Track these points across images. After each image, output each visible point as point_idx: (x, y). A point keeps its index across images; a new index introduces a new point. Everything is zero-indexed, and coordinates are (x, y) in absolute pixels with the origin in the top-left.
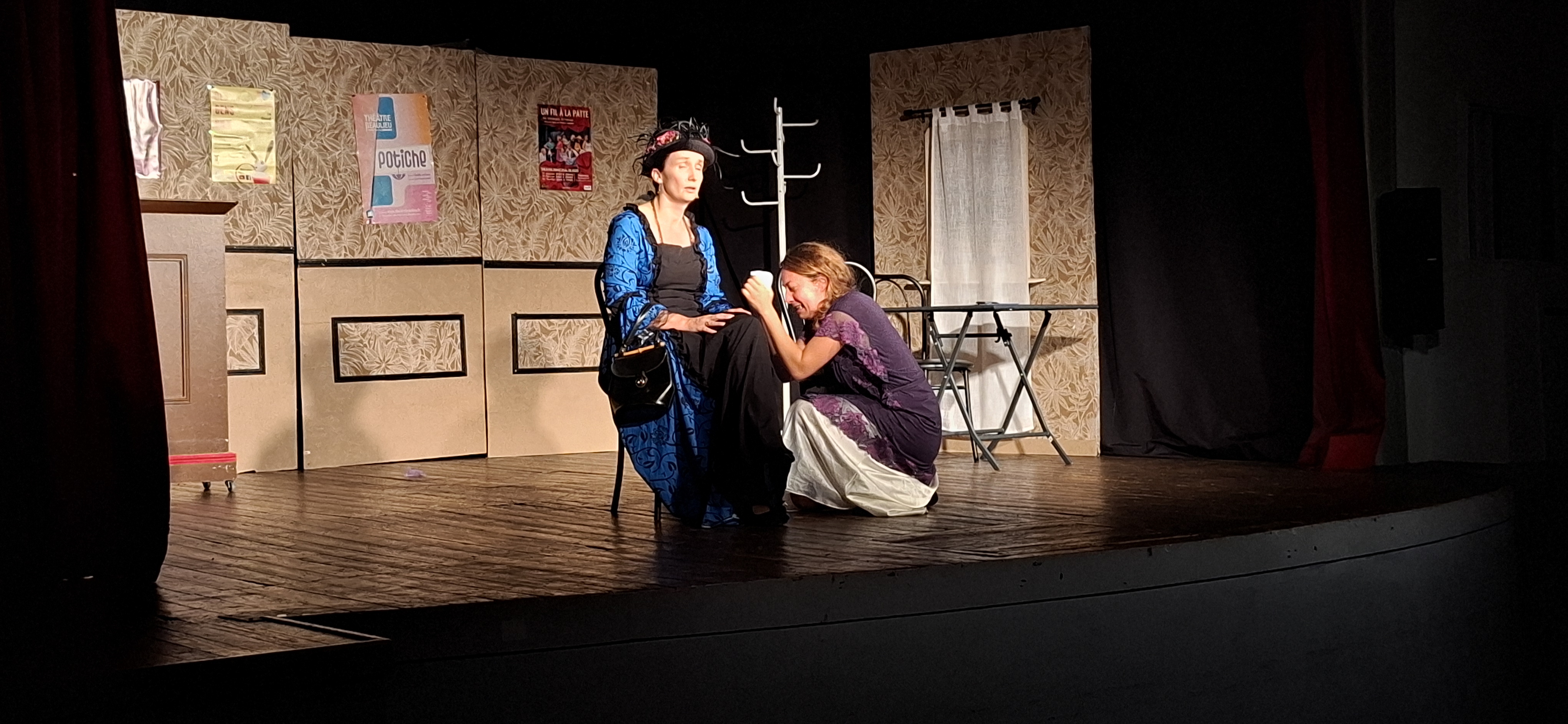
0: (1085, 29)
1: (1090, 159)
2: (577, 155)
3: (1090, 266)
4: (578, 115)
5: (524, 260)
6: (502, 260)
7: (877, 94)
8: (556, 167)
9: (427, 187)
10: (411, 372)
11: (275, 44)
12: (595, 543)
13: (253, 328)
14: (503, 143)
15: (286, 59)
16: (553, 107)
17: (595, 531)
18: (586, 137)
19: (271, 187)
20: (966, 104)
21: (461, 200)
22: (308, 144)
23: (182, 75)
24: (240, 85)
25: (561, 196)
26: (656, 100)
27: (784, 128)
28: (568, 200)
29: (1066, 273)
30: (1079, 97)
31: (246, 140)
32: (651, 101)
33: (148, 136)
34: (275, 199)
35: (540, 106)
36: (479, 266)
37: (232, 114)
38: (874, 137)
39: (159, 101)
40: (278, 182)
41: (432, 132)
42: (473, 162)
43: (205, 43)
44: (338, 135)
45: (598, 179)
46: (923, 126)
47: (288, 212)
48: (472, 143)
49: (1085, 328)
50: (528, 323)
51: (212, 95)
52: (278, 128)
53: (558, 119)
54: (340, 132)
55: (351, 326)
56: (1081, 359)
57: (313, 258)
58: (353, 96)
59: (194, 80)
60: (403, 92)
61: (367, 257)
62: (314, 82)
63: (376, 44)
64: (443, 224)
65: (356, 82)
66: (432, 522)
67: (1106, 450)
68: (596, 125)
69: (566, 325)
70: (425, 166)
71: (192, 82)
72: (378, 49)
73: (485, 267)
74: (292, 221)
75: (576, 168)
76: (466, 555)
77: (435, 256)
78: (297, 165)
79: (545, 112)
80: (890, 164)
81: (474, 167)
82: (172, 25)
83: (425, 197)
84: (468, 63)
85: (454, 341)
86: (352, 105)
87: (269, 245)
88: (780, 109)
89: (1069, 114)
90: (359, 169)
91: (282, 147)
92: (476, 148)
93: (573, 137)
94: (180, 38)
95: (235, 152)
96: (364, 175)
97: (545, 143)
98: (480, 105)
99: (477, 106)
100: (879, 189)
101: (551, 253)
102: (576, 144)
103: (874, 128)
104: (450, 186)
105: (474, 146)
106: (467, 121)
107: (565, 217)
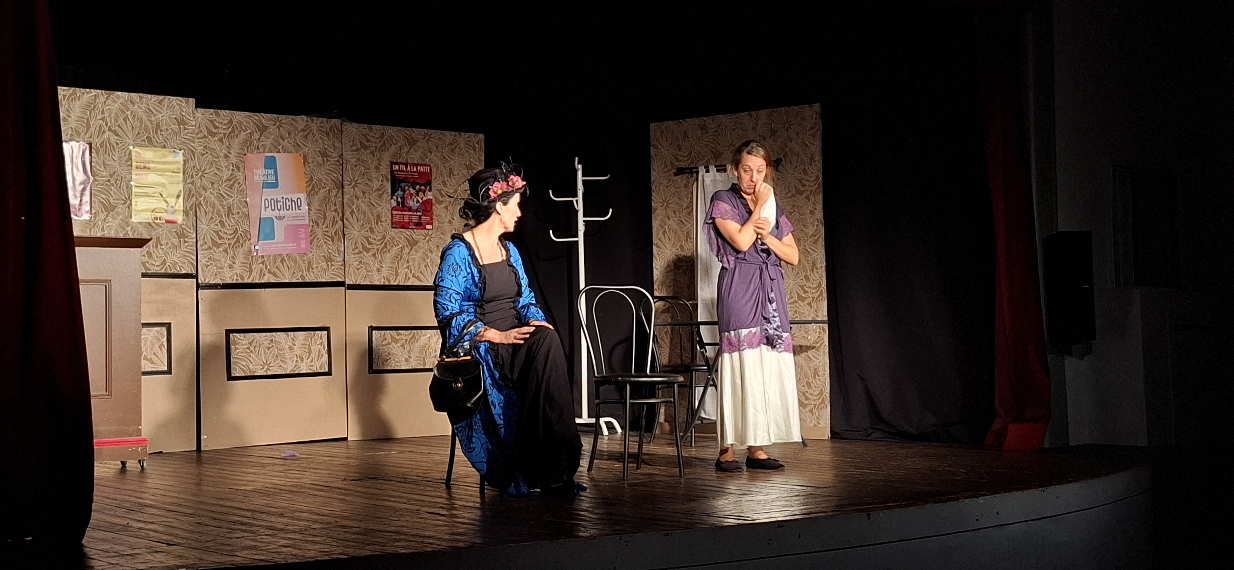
0: (817, 106)
1: (821, 206)
2: (421, 201)
3: (822, 290)
4: (422, 170)
5: (378, 284)
6: (361, 283)
7: (656, 155)
8: (405, 211)
9: (303, 226)
10: (288, 373)
11: (183, 114)
12: (433, 510)
13: (162, 338)
14: (363, 192)
15: (193, 126)
16: (402, 164)
17: (433, 500)
18: (428, 187)
19: (178, 226)
20: (724, 164)
21: (329, 237)
22: (208, 192)
23: (109, 138)
24: (155, 146)
25: (408, 233)
26: (483, 158)
27: (583, 181)
28: (414, 236)
29: (803, 295)
30: (812, 159)
31: (160, 189)
32: (479, 159)
33: (82, 186)
34: (181, 235)
35: (392, 163)
36: (343, 288)
37: (149, 169)
38: (653, 188)
39: (91, 159)
40: (184, 223)
41: (306, 182)
42: (338, 207)
43: (129, 113)
44: (232, 185)
45: (438, 220)
46: (691, 180)
47: (192, 246)
48: (338, 192)
49: (817, 339)
50: (381, 334)
51: (133, 154)
52: (185, 180)
53: (407, 173)
54: (234, 183)
55: (241, 336)
56: (815, 363)
57: (211, 282)
58: (245, 155)
59: (119, 142)
60: (284, 152)
61: (254, 282)
62: (213, 143)
63: (264, 115)
64: (315, 255)
65: (247, 144)
66: (303, 492)
67: (835, 435)
68: (436, 178)
69: (411, 335)
70: (300, 210)
71: (117, 144)
72: (265, 118)
73: (348, 289)
74: (195, 253)
75: (420, 212)
76: (330, 520)
77: (308, 281)
78: (200, 209)
79: (396, 167)
80: (666, 209)
81: (340, 211)
82: (102, 99)
83: (301, 234)
84: (335, 129)
85: (322, 348)
86: (244, 163)
87: (176, 272)
88: (580, 166)
89: (805, 172)
90: (248, 212)
91: (188, 195)
92: (341, 196)
93: (418, 187)
94: (108, 109)
95: (152, 198)
96: (252, 216)
97: (396, 192)
98: (345, 162)
99: (342, 163)
100: (657, 229)
101: (399, 278)
102: (420, 193)
103: (654, 181)
104: (320, 225)
105: (340, 194)
106: (335, 175)
107: (411, 250)
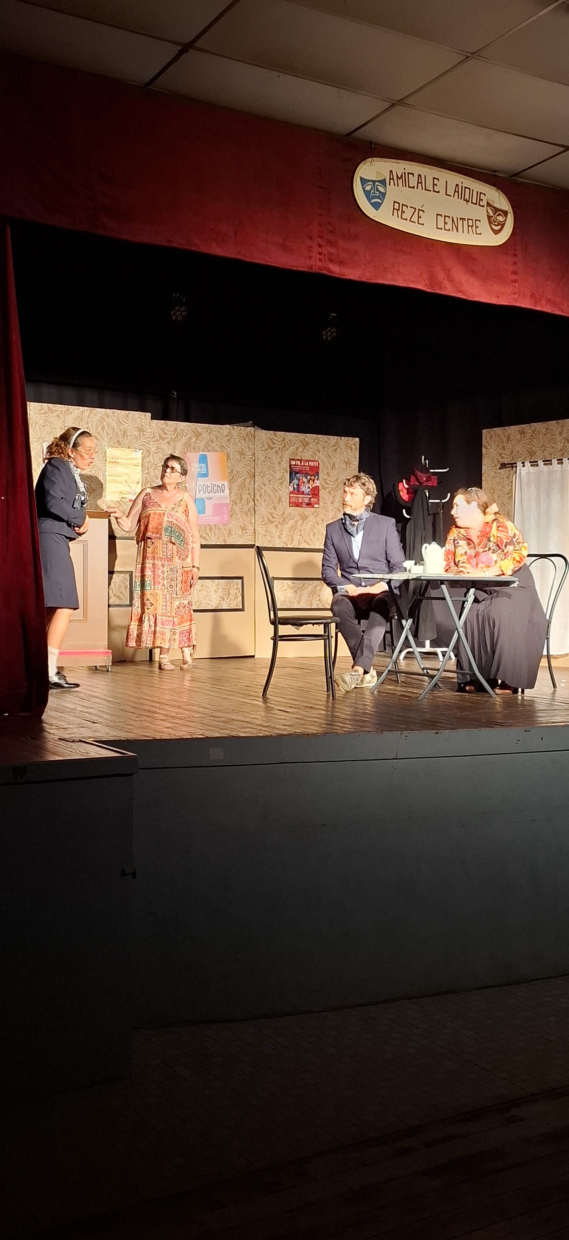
2: (311, 487)
4: (312, 464)
5: (279, 546)
6: (267, 546)
7: (486, 454)
8: (298, 494)
9: (225, 505)
10: (213, 608)
11: (142, 424)
14: (269, 480)
15: (149, 433)
16: (298, 460)
18: (317, 477)
20: (537, 460)
21: (244, 512)
24: (124, 447)
25: (301, 510)
26: (358, 456)
28: (305, 513)
31: (126, 477)
32: (355, 457)
35: (291, 460)
36: (254, 549)
37: (118, 463)
38: (483, 478)
41: (229, 473)
42: (251, 491)
43: (104, 424)
45: (321, 501)
46: (512, 473)
48: (251, 480)
50: (280, 582)
51: (107, 453)
52: (143, 471)
53: (300, 467)
60: (213, 451)
62: (164, 445)
63: (199, 424)
64: (234, 525)
65: (187, 446)
68: (322, 469)
69: (302, 584)
70: (224, 492)
72: (200, 427)
75: (310, 495)
77: (229, 544)
79: (293, 463)
81: (252, 494)
82: (87, 414)
83: (224, 510)
84: (249, 436)
85: (238, 591)
88: (426, 461)
92: (253, 483)
93: (309, 477)
94: (91, 421)
95: (120, 484)
97: (293, 480)
98: (256, 459)
99: (255, 459)
101: (295, 543)
102: (311, 481)
103: (484, 473)
104: (238, 504)
105: (252, 482)
106: (249, 468)
107: (303, 522)
